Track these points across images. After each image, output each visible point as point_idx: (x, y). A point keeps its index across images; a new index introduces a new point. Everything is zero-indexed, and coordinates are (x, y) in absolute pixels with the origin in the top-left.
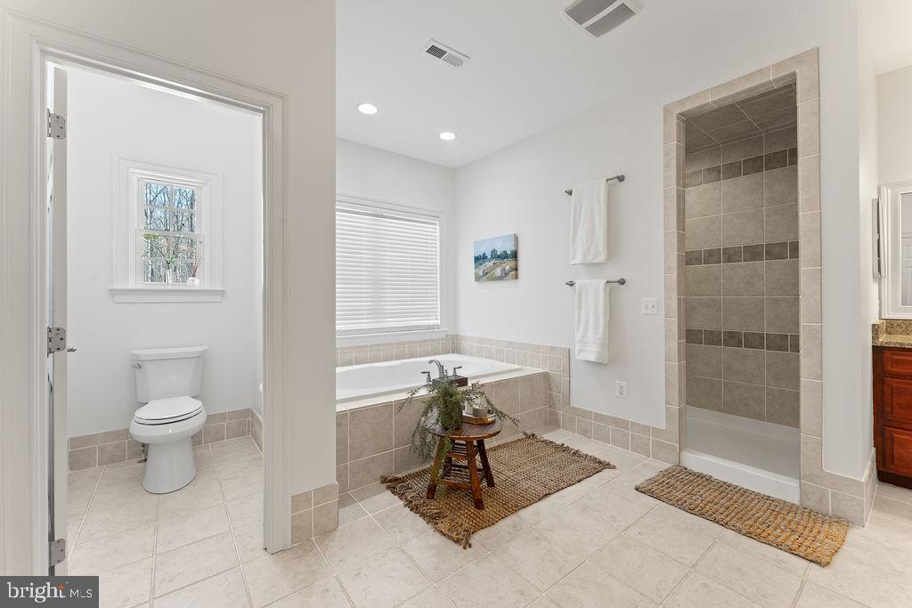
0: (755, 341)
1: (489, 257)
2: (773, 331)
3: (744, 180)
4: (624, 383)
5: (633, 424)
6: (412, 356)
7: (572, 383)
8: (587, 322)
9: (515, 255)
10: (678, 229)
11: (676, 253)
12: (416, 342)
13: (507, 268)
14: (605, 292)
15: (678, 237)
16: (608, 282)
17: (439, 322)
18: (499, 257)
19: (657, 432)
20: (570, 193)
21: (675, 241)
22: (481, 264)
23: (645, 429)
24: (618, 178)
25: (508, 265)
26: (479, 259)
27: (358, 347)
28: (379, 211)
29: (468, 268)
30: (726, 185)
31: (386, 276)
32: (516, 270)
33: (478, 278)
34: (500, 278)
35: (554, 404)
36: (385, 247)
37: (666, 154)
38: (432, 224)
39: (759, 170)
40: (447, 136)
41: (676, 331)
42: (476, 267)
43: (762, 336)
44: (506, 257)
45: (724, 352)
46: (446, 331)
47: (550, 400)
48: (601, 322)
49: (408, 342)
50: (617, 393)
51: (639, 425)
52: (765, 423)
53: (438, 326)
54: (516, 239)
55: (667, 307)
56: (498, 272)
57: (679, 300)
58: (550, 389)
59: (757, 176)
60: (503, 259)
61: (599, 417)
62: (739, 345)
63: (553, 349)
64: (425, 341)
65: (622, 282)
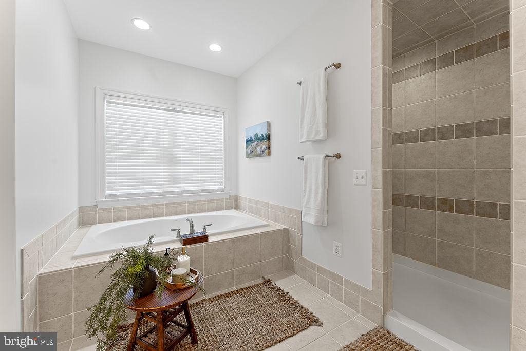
0: (466, 207)
1: (254, 139)
2: (483, 200)
3: (456, 68)
4: (339, 244)
5: (346, 280)
6: (201, 211)
7: (303, 239)
8: (310, 189)
9: (268, 137)
10: (384, 105)
11: (381, 128)
12: (205, 201)
13: (264, 147)
14: (324, 166)
15: (384, 114)
16: (326, 157)
17: (223, 187)
18: (259, 139)
19: (365, 292)
20: (300, 84)
21: (380, 117)
22: (249, 145)
23: (355, 287)
24: (334, 65)
25: (264, 145)
26: (249, 141)
27: (156, 205)
28: (174, 107)
29: (243, 149)
30: (440, 74)
31: (181, 154)
32: (269, 148)
33: (248, 156)
34: (260, 155)
35: (292, 254)
36: (180, 133)
37: (373, 37)
38: (218, 117)
39: (471, 57)
40: (215, 48)
41: (381, 201)
42: (247, 147)
43: (472, 204)
44: (263, 139)
45: (437, 216)
46: (228, 193)
47: (289, 251)
48: (320, 190)
49: (198, 201)
50: (334, 252)
51: (351, 282)
52: (474, 280)
53: (222, 190)
54: (269, 125)
55: (374, 178)
56: (258, 150)
57: (385, 173)
58: (289, 242)
59: (469, 62)
60: (261, 140)
61: (321, 270)
62: (451, 210)
63: (291, 210)
64: (213, 200)
65: (338, 156)
